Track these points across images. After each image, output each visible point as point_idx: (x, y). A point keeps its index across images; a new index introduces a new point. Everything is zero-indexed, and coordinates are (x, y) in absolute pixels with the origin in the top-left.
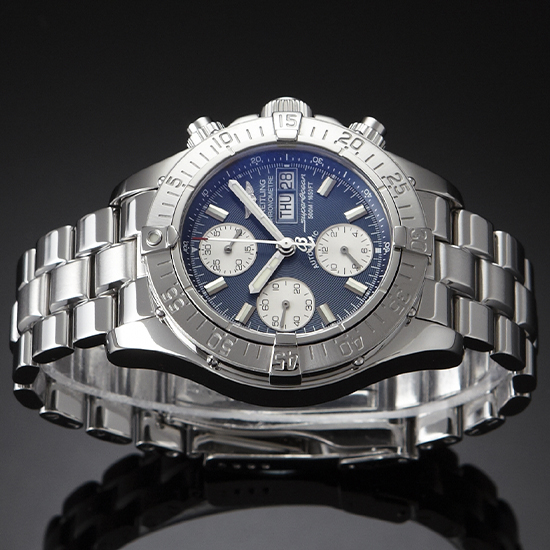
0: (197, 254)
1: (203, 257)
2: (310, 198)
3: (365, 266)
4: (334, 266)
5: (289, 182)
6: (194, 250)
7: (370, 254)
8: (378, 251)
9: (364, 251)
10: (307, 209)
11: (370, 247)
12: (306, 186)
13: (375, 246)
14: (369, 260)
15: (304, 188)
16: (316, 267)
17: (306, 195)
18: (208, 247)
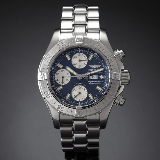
0: (78, 52)
1: (77, 54)
2: (96, 84)
3: (75, 99)
4: (75, 90)
5: (101, 78)
6: (80, 51)
7: (79, 101)
8: (80, 103)
9: (79, 99)
10: (92, 83)
11: (80, 101)
12: (100, 83)
13: (81, 102)
14: (77, 100)
15: (99, 82)
16: (74, 85)
17: (97, 83)
18: (80, 55)
